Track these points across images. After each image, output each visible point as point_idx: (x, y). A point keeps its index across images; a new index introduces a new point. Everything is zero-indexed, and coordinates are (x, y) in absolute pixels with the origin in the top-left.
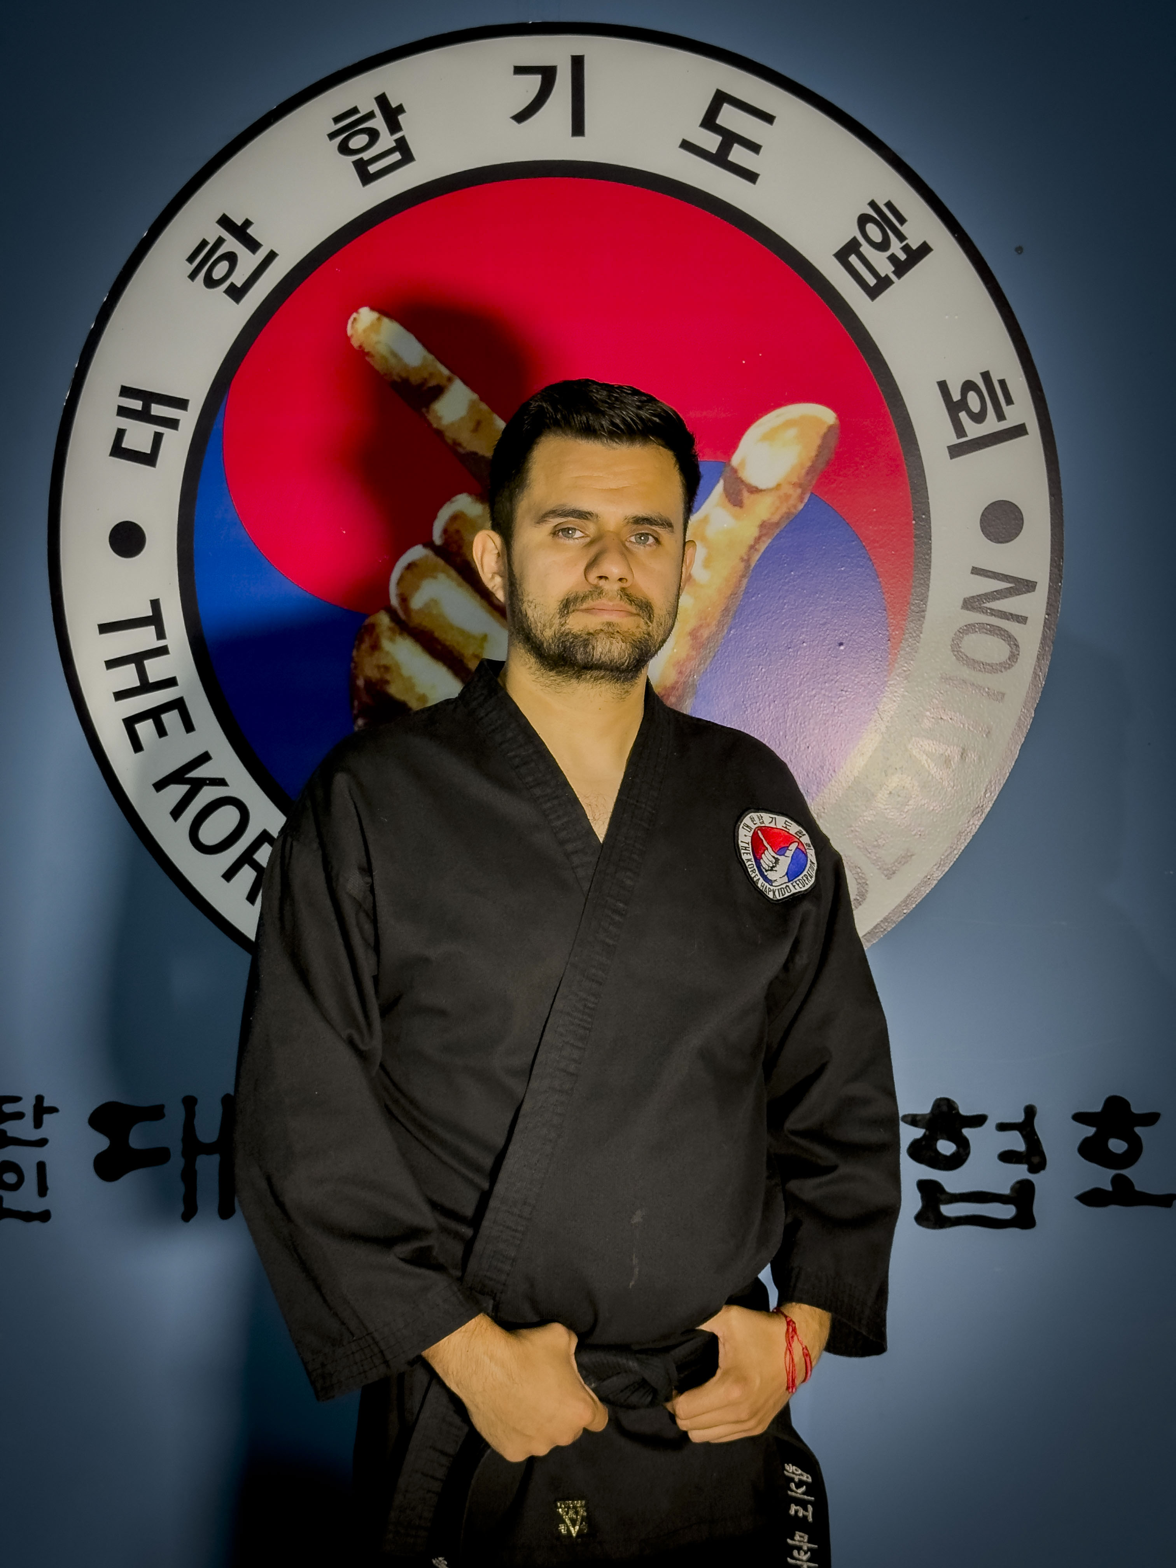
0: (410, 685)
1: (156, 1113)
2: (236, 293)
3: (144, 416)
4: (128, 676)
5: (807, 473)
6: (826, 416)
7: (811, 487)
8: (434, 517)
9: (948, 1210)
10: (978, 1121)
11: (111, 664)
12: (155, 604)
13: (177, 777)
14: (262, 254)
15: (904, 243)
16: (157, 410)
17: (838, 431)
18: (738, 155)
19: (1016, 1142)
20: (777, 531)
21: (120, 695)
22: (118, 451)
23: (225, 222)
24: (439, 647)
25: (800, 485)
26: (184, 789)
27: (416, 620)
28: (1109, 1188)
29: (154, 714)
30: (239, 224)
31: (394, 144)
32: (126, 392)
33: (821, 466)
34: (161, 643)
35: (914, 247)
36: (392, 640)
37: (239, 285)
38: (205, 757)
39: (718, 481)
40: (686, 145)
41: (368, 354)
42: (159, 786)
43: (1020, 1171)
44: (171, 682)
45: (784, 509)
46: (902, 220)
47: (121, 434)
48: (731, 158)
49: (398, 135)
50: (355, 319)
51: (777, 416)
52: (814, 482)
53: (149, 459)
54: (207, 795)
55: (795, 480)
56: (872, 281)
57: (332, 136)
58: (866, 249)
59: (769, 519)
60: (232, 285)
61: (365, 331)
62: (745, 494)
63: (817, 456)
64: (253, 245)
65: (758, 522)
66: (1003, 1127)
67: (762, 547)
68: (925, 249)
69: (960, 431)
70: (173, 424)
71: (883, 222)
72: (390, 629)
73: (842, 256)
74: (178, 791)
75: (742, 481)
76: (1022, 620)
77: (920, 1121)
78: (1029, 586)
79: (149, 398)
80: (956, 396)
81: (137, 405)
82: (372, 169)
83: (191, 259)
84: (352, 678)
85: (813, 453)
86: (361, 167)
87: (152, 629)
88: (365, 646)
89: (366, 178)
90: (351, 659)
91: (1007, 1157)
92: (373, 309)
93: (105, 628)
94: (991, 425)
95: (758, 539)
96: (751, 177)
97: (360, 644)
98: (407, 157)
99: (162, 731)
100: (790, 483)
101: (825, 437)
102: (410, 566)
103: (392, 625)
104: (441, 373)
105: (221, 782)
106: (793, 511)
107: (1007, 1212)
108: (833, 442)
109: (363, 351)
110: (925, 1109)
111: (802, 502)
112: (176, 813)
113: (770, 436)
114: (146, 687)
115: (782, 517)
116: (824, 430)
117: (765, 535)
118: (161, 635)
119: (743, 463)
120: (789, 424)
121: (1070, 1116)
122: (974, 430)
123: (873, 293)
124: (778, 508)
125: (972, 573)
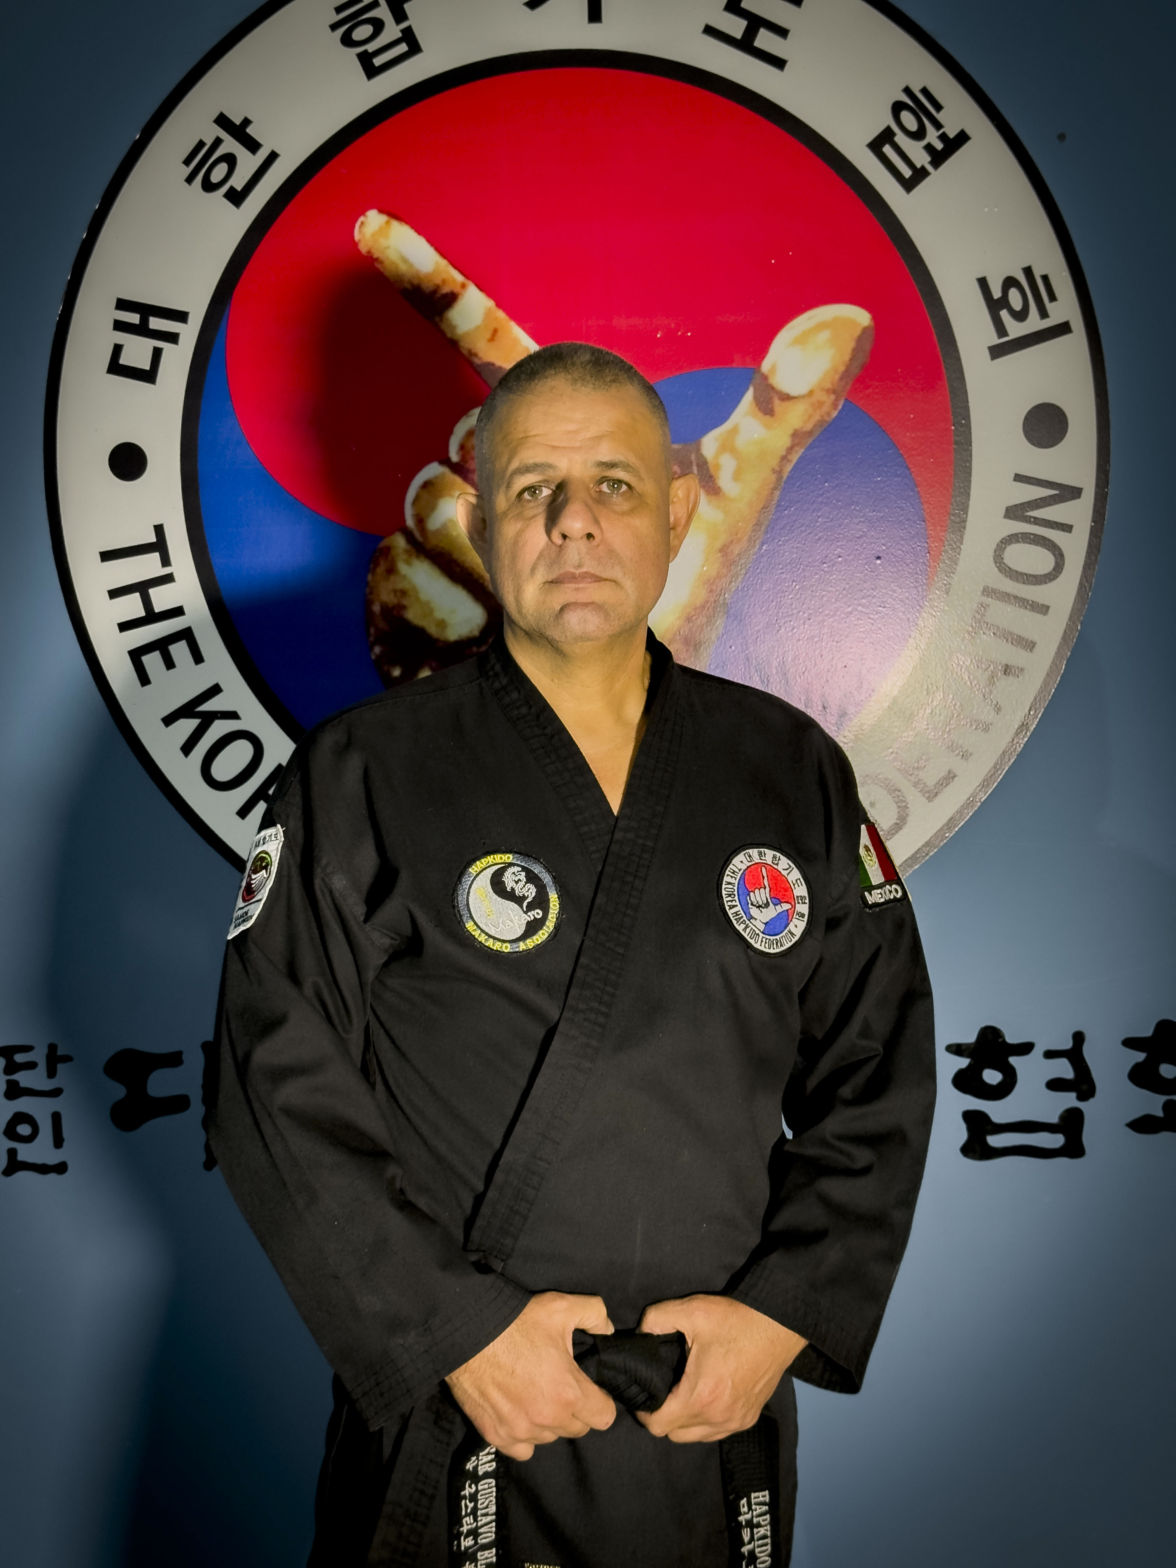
0: (428, 610)
1: (174, 1059)
2: (236, 197)
3: (142, 330)
4: (132, 607)
5: (841, 379)
6: (860, 317)
7: (845, 394)
8: (450, 432)
9: (995, 1141)
10: (1025, 1048)
11: (114, 594)
12: (159, 530)
13: (186, 711)
14: (262, 155)
15: (941, 132)
16: (156, 323)
17: (873, 332)
18: (764, 40)
19: (1064, 1069)
20: (810, 441)
21: (124, 627)
22: (116, 368)
23: (222, 121)
24: (458, 569)
25: (834, 392)
26: (193, 724)
27: (433, 542)
28: (1160, 1113)
29: (162, 645)
30: (238, 123)
31: (400, 35)
32: (123, 305)
33: (856, 371)
34: (167, 571)
35: (952, 135)
36: (409, 563)
37: (239, 189)
38: (215, 690)
39: (747, 389)
40: (710, 30)
41: (377, 259)
42: (168, 720)
43: (1069, 1100)
44: (178, 612)
45: (817, 417)
46: (938, 107)
47: (118, 349)
48: (757, 43)
49: (404, 25)
50: (362, 223)
51: (810, 318)
52: (848, 387)
53: (149, 376)
54: (219, 729)
55: (828, 385)
56: (907, 173)
57: (334, 27)
58: (900, 138)
59: (802, 428)
60: (232, 189)
61: (373, 235)
62: (777, 402)
63: (851, 360)
64: (253, 146)
65: (791, 432)
66: (1050, 1054)
67: (795, 457)
68: (962, 138)
69: (1001, 330)
70: (172, 338)
71: (918, 110)
72: (406, 551)
73: (876, 146)
74: (188, 726)
75: (773, 388)
76: (1067, 528)
77: (965, 1050)
78: (1074, 493)
79: (146, 310)
80: (997, 294)
81: (134, 318)
82: (378, 61)
83: (187, 162)
84: (367, 603)
85: (847, 357)
86: (365, 60)
87: (157, 555)
88: (381, 570)
89: (371, 72)
90: (367, 584)
91: (1055, 1085)
92: (381, 211)
93: (107, 556)
94: (1034, 323)
95: (790, 449)
96: (779, 63)
97: (374, 569)
98: (415, 48)
99: (170, 664)
100: (823, 389)
101: (859, 340)
102: (426, 485)
103: (408, 547)
104: (454, 280)
105: (233, 715)
106: (828, 419)
107: (1056, 1141)
108: (868, 346)
109: (372, 257)
110: (970, 1037)
111: (835, 409)
112: (187, 748)
113: (801, 340)
114: (151, 617)
115: (815, 426)
116: (858, 332)
117: (798, 444)
118: (166, 561)
119: (773, 369)
120: (822, 326)
121: (1120, 1042)
122: (1016, 329)
123: (909, 185)
124: (810, 416)
125: (1015, 480)
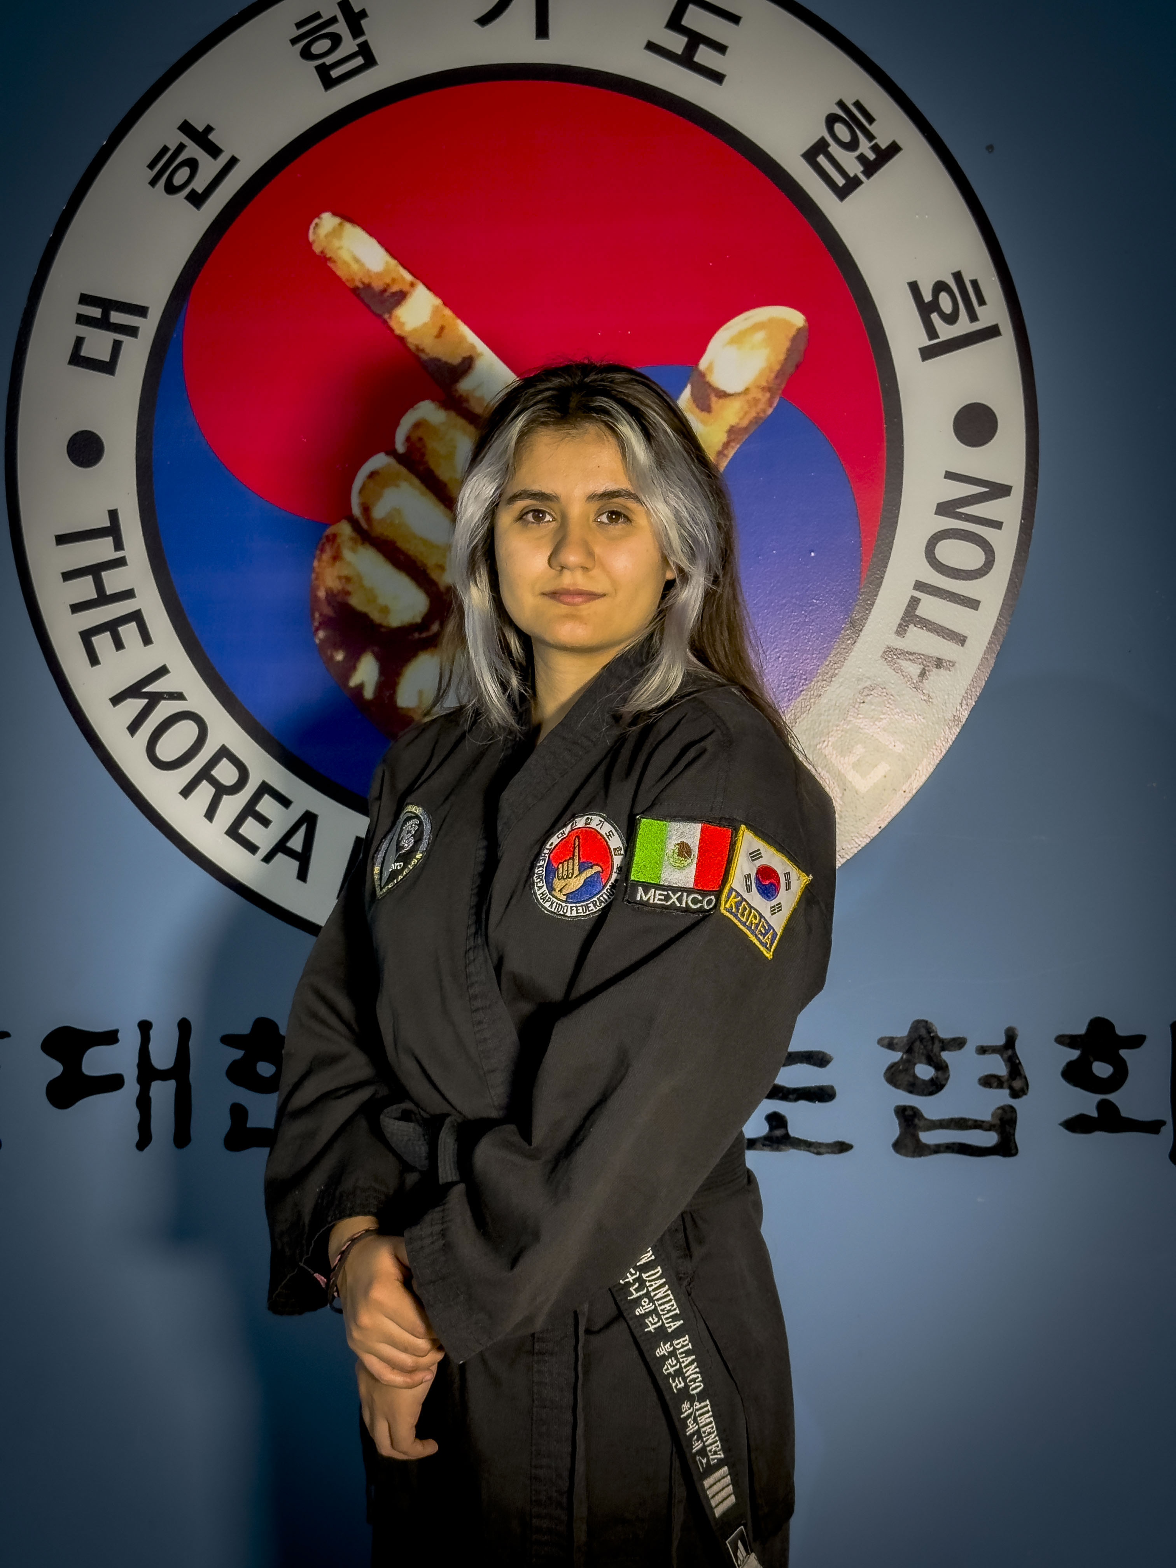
0: (372, 598)
1: (110, 1038)
2: (197, 199)
3: (103, 323)
4: (85, 589)
5: (776, 377)
6: (796, 318)
7: (780, 392)
8: (397, 424)
9: (928, 1137)
10: (959, 1043)
11: (68, 576)
12: (113, 515)
13: (134, 691)
14: (223, 160)
15: (873, 143)
16: (116, 317)
17: (806, 334)
18: (704, 55)
19: (998, 1066)
21: (76, 608)
22: (77, 359)
23: (186, 128)
24: (402, 557)
25: (769, 389)
26: (140, 703)
27: (379, 530)
28: (1095, 1114)
29: (112, 627)
30: (201, 130)
31: (357, 49)
32: (85, 299)
33: (791, 369)
34: (119, 554)
35: (883, 147)
36: (353, 550)
37: (200, 191)
38: (162, 671)
39: (685, 386)
40: (652, 47)
41: (330, 259)
42: (116, 700)
43: (1001, 1097)
44: (129, 594)
45: (753, 414)
46: (871, 119)
47: (79, 341)
48: (697, 59)
49: (361, 40)
50: (317, 225)
51: (746, 319)
52: (783, 386)
53: (108, 367)
54: (165, 709)
55: (764, 384)
56: (840, 181)
57: (294, 42)
58: (834, 149)
59: (738, 424)
60: (193, 191)
61: (326, 236)
62: (714, 399)
63: (786, 359)
64: (214, 151)
65: (727, 428)
66: (983, 1050)
67: (731, 453)
68: (894, 149)
69: (932, 332)
70: (133, 331)
71: (852, 122)
72: (352, 539)
73: (810, 156)
74: (135, 705)
75: (710, 385)
76: (997, 525)
77: (897, 1044)
78: (1002, 491)
79: (108, 305)
80: (927, 297)
81: (96, 312)
82: (335, 73)
83: (151, 166)
84: (313, 590)
85: (782, 357)
86: (323, 72)
87: (110, 539)
88: (326, 557)
89: (328, 83)
90: (312, 569)
91: (988, 1081)
92: (335, 214)
93: (62, 540)
94: (964, 326)
95: (726, 445)
96: (717, 77)
97: (321, 555)
98: (370, 61)
99: (119, 645)
100: (758, 387)
101: (794, 340)
102: (372, 475)
103: (354, 535)
104: (403, 279)
105: (179, 696)
106: (762, 415)
107: (990, 1139)
108: (802, 347)
109: (325, 257)
110: (902, 1031)
111: (770, 406)
112: (133, 728)
113: (737, 340)
114: (103, 599)
115: (751, 422)
116: (793, 332)
117: (734, 440)
118: (119, 545)
119: (710, 367)
120: (757, 327)
121: (1053, 1041)
122: (946, 332)
123: (842, 193)
124: (746, 413)
125: (945, 477)
